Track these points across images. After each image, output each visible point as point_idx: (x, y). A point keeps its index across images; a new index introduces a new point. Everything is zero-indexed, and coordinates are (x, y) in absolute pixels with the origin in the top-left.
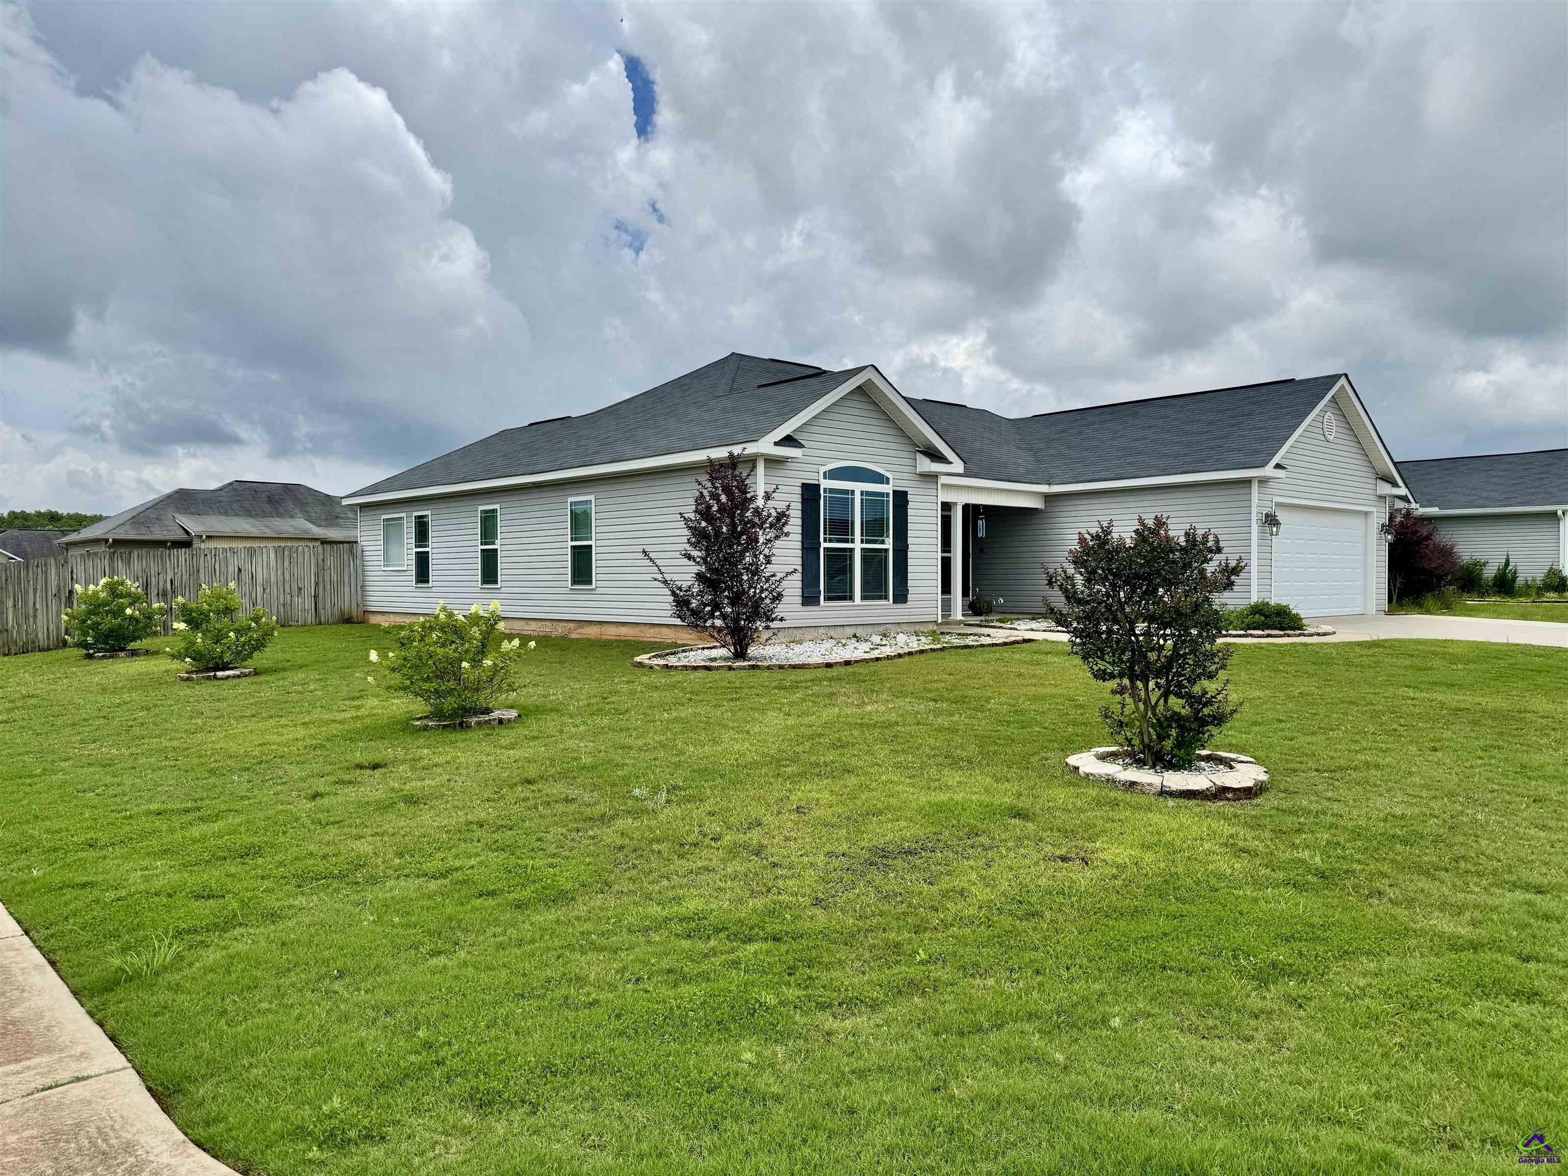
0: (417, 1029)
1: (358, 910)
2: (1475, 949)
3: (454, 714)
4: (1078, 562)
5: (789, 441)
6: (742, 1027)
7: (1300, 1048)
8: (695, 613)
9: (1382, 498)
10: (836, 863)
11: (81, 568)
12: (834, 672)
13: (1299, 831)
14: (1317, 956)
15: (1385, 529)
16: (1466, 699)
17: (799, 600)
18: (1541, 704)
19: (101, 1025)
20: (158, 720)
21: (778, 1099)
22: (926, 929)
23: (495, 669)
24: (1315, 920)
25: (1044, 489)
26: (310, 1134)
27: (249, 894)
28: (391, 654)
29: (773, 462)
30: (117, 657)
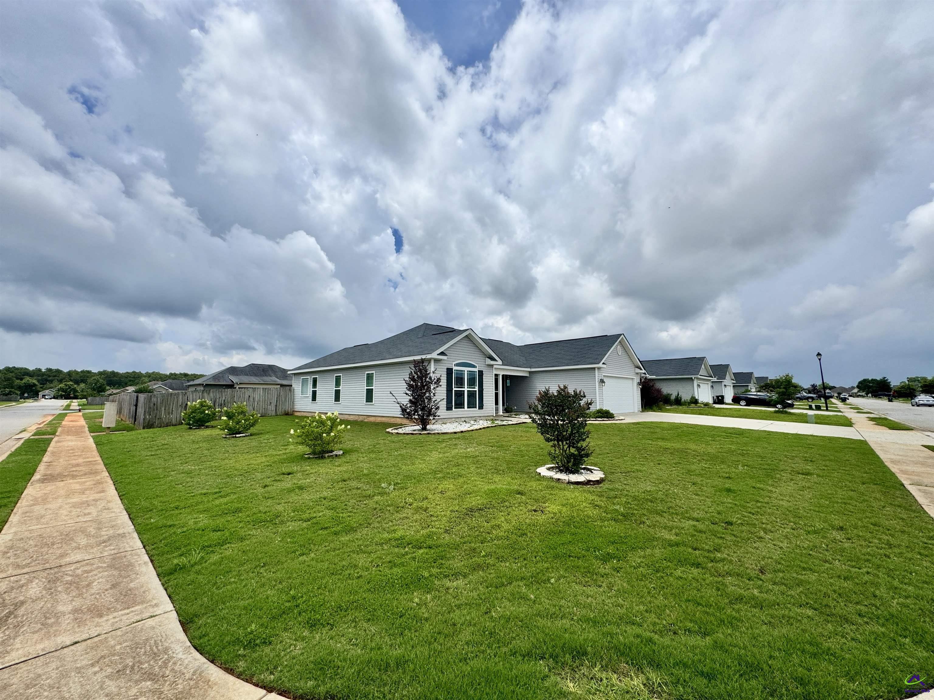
0: (291, 590)
1: (274, 536)
2: (677, 545)
3: (320, 453)
4: (539, 400)
5: (442, 354)
6: (415, 587)
7: (619, 590)
8: (409, 414)
9: (637, 373)
10: (453, 514)
11: (191, 396)
12: (457, 436)
13: (616, 497)
14: (623, 550)
15: (639, 384)
16: (669, 445)
17: (446, 408)
18: (692, 446)
19: (166, 590)
20: (212, 454)
21: (427, 619)
22: (485, 541)
23: (335, 436)
24: (622, 534)
25: (529, 370)
26: (241, 642)
27: (234, 529)
28: (298, 431)
29: (436, 361)
30: (201, 428)
